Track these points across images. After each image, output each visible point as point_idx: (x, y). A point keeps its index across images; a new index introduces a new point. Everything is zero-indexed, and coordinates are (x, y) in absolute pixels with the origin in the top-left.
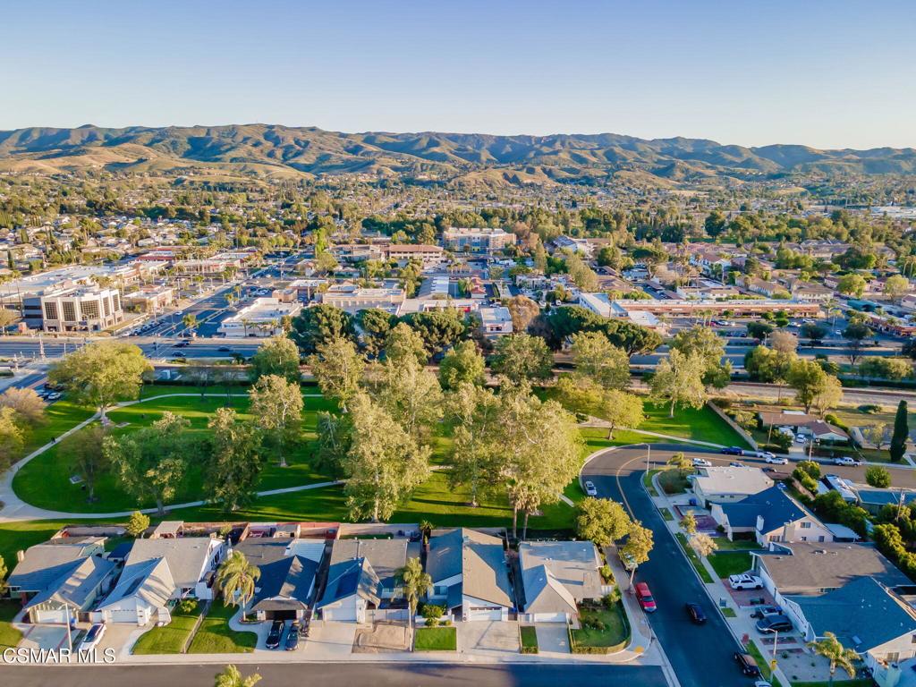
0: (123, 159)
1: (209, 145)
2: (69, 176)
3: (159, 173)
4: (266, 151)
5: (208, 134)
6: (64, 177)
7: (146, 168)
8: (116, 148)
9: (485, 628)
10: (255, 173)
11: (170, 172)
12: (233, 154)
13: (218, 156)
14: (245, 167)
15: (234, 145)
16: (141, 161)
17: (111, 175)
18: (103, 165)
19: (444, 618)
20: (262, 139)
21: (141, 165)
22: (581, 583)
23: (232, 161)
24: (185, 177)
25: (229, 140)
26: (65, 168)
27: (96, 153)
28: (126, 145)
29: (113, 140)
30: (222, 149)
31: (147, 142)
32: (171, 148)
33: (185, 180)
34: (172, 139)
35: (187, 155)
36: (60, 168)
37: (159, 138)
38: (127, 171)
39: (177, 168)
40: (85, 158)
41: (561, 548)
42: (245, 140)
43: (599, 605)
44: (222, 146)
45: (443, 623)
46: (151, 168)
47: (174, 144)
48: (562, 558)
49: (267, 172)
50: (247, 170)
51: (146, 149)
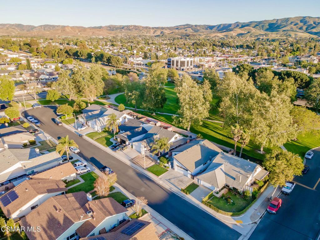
0: (243, 32)
1: (276, 26)
2: (225, 38)
3: (253, 37)
4: (299, 27)
5: (277, 21)
6: (224, 38)
7: (250, 35)
8: (242, 29)
9: (178, 176)
10: (290, 35)
11: (257, 36)
12: (284, 29)
13: (278, 30)
14: (287, 33)
15: (286, 25)
16: (249, 32)
17: (237, 38)
18: (236, 34)
19: (166, 165)
20: (299, 22)
21: (248, 34)
22: (234, 179)
23: (283, 31)
24: (261, 37)
25: (285, 23)
26: (225, 36)
27: (236, 30)
28: (246, 28)
29: (243, 26)
30: (281, 27)
31: (253, 26)
32: (261, 28)
33: (261, 38)
34: (263, 24)
35: (267, 30)
36: (224, 36)
37: (258, 24)
38: (243, 36)
39: (260, 34)
40: (232, 32)
41: (238, 161)
42: (292, 23)
43: (240, 194)
44: (281, 26)
45: (165, 167)
46: (251, 35)
47: (263, 26)
48: (235, 165)
49: (296, 35)
50: (288, 34)
51: (252, 29)
